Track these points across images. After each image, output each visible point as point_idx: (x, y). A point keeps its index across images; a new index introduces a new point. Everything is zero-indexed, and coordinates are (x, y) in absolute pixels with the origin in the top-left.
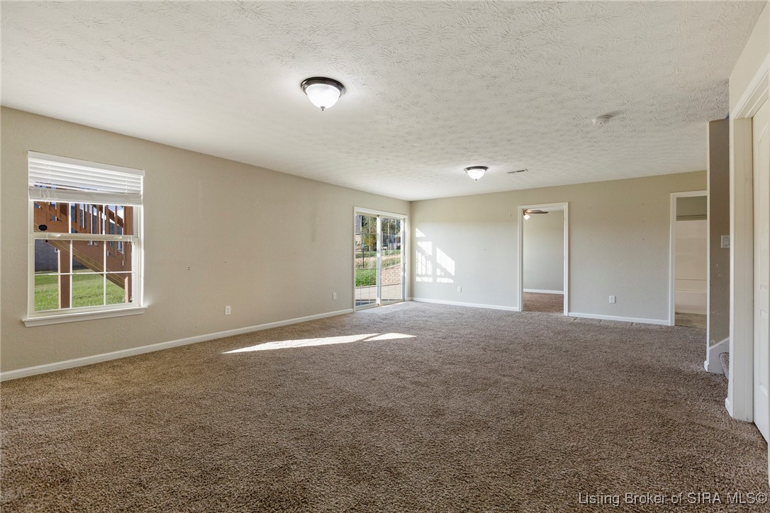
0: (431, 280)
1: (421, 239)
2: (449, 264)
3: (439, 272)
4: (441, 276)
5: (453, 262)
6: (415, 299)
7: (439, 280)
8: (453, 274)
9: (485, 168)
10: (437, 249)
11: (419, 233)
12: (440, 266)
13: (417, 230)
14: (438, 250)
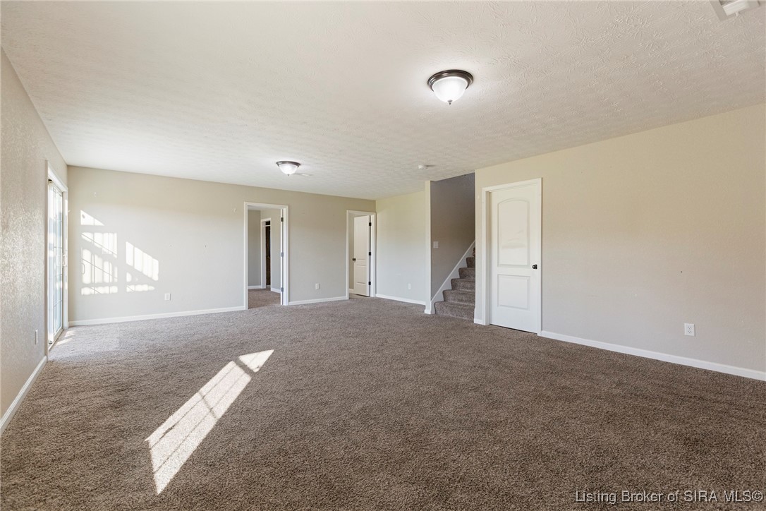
0: (114, 289)
1: (92, 229)
2: (149, 266)
3: (129, 278)
4: (133, 283)
5: (156, 262)
6: (77, 322)
7: (130, 288)
8: (156, 278)
9: (297, 164)
10: (127, 243)
11: (86, 219)
12: (132, 269)
13: (82, 213)
14: (129, 247)
